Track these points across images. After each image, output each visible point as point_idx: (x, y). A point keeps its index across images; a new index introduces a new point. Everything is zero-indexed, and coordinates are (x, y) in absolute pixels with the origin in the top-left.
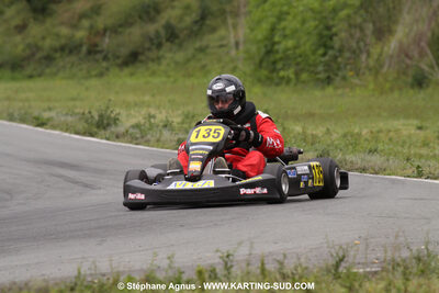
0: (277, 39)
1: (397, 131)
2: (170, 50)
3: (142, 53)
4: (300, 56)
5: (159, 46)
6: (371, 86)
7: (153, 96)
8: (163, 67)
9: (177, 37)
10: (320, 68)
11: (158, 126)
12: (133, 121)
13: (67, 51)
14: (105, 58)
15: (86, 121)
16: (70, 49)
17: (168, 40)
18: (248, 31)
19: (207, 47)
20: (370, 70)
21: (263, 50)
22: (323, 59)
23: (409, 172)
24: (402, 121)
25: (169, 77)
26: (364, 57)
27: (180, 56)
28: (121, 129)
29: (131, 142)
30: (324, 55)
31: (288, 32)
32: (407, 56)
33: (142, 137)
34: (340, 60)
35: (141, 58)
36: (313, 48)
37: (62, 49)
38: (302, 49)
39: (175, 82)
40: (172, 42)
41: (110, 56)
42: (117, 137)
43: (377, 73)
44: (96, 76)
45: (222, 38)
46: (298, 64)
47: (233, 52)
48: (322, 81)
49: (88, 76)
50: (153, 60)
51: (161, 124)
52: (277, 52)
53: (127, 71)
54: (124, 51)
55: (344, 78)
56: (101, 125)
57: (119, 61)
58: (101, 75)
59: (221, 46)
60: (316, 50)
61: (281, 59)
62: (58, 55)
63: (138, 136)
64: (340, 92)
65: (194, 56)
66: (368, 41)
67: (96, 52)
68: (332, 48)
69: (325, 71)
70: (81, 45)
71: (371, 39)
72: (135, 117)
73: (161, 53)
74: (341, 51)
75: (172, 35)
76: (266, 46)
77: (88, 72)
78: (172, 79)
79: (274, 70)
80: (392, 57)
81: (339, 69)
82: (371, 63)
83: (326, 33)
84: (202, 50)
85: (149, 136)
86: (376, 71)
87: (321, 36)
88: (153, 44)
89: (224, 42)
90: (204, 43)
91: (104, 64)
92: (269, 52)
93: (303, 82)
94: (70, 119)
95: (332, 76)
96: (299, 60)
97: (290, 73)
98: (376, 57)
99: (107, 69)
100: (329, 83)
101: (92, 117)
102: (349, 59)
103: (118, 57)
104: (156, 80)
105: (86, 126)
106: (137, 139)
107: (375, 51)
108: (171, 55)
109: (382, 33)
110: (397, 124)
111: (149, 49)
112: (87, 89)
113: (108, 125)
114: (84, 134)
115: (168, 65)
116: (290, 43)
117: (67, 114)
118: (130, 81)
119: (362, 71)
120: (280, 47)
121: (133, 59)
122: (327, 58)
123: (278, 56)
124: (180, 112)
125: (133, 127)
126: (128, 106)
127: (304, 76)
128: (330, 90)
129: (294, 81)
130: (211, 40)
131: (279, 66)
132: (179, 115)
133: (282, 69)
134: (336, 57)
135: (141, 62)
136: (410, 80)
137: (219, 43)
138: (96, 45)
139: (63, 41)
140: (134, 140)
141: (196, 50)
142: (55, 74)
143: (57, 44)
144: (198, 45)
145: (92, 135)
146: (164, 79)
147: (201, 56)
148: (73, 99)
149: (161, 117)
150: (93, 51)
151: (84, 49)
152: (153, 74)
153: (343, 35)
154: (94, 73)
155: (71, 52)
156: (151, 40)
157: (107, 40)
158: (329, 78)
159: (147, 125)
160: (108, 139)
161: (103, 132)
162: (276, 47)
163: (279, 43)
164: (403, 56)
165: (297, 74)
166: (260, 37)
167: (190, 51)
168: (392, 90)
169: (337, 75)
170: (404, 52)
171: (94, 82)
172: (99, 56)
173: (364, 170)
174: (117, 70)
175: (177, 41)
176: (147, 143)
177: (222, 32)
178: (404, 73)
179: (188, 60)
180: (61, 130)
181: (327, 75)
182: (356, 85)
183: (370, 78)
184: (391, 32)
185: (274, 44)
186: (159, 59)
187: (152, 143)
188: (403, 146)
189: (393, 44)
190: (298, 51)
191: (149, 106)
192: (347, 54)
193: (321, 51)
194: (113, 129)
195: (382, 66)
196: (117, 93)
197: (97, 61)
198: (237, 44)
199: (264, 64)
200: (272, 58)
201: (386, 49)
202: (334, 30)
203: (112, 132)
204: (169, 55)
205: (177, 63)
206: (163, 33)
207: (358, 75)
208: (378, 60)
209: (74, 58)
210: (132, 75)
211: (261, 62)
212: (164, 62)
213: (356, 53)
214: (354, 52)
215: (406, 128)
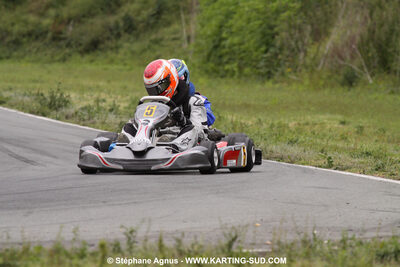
0: (224, 35)
1: (323, 124)
2: (128, 40)
3: (103, 43)
4: (244, 52)
5: (119, 36)
6: (307, 82)
7: (109, 81)
8: (119, 56)
9: (134, 29)
10: (262, 64)
11: (105, 110)
12: (84, 104)
13: (34, 37)
14: (68, 45)
15: (40, 102)
16: (36, 35)
17: (126, 31)
18: (199, 27)
19: (161, 40)
20: (306, 67)
21: (211, 45)
22: (265, 56)
23: (321, 162)
24: (328, 116)
25: (125, 65)
26: (302, 55)
27: (136, 47)
28: (71, 111)
29: (78, 123)
30: (266, 51)
31: (234, 30)
32: (340, 57)
33: (89, 119)
34: (280, 57)
35: (102, 46)
36: (256, 45)
37: (30, 34)
38: (247, 45)
39: (130, 70)
40: (130, 33)
41: (73, 42)
42: (67, 117)
43: (313, 70)
44: (59, 61)
45: (175, 32)
46: (242, 59)
47: (185, 45)
48: (263, 76)
49: (52, 61)
50: (112, 49)
51: (109, 108)
52: (224, 47)
53: (87, 57)
54: (86, 40)
55: (283, 74)
56: (52, 106)
57: (81, 48)
58: (64, 60)
59: (174, 39)
60: (260, 47)
61: (227, 53)
62: (25, 40)
63: (86, 117)
64: (277, 86)
65: (149, 47)
66: (306, 41)
67: (60, 39)
68: (273, 46)
69: (267, 66)
70: (47, 32)
71: (308, 39)
72: (87, 100)
73: (120, 42)
74: (281, 49)
75: (130, 27)
76: (214, 41)
77: (52, 57)
78: (128, 67)
79: (220, 64)
80: (326, 56)
81: (279, 65)
82: (308, 61)
83: (269, 31)
84: (157, 42)
85: (95, 118)
86: (312, 69)
87: (264, 35)
88: (112, 34)
89: (177, 36)
90: (159, 36)
91: (67, 51)
92: (216, 47)
93: (246, 76)
94: (27, 99)
95: (272, 71)
96: (243, 55)
97: (234, 66)
98: (312, 56)
99: (70, 55)
100: (269, 78)
101: (45, 99)
102: (288, 57)
103: (80, 45)
104: (114, 67)
105: (40, 106)
106: (84, 120)
107: (312, 51)
108: (127, 45)
109: (319, 35)
111: (108, 39)
112: (49, 72)
113: (60, 106)
114: (37, 114)
115: (125, 54)
116: (236, 40)
117: (25, 95)
118: (91, 67)
119: (299, 68)
120: (227, 43)
121: (93, 46)
122: (268, 55)
123: (224, 51)
124: (128, 97)
125: (82, 109)
126: (82, 90)
127: (247, 70)
128: (269, 84)
129: (237, 74)
130: (165, 32)
131: (225, 59)
132: (127, 101)
133: (227, 63)
134: (276, 55)
135: (100, 50)
136: (341, 78)
137: (173, 36)
138: (61, 33)
139: (30, 28)
140: (82, 121)
141: (152, 41)
142: (22, 57)
143: (25, 30)
144: (153, 37)
145: (44, 115)
146: (121, 67)
147: (156, 47)
148: (35, 81)
149: (109, 101)
150: (57, 38)
151: (50, 35)
152: (112, 61)
153: (284, 34)
154: (57, 58)
155: (37, 38)
156: (111, 30)
157: (71, 28)
158: (269, 73)
159: (95, 108)
160: (58, 119)
161: (55, 112)
162: (223, 43)
163: (225, 39)
164: (336, 57)
165: (240, 68)
166: (209, 33)
167: (146, 43)
168: (324, 86)
169: (277, 71)
170: (337, 53)
171: (57, 66)
172: (62, 43)
173: (281, 159)
174: (78, 57)
175: (134, 32)
176: (93, 125)
177: (176, 26)
178: (337, 72)
179: (144, 51)
180: (18, 109)
181: (267, 70)
182: (294, 81)
183: (306, 76)
184: (327, 34)
185: (222, 39)
186: (117, 48)
187: (97, 125)
189: (327, 46)
190: (243, 47)
191: (101, 91)
192: (286, 52)
193: (263, 48)
194: (63, 110)
195: (317, 65)
196: (76, 77)
197: (60, 47)
198: (189, 38)
199: (212, 58)
200: (219, 52)
201: (321, 49)
202: (276, 29)
203: (63, 113)
204: (126, 45)
205: (133, 53)
206: (121, 24)
207: (295, 72)
208: (314, 58)
209: (38, 44)
210: (91, 61)
211: (209, 55)
212: (122, 51)
213: (295, 52)
214: (293, 50)
215: (331, 122)
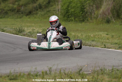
0: (69, 9)
1: (101, 35)
2: (40, 11)
4: (76, 14)
5: (37, 10)
6: (95, 22)
7: (35, 24)
10: (81, 17)
11: (35, 32)
12: (29, 31)
14: (22, 13)
15: (16, 31)
17: (39, 8)
19: (50, 11)
20: (95, 18)
21: (65, 12)
23: (102, 46)
24: (102, 32)
25: (39, 19)
26: (93, 14)
27: (43, 13)
28: (25, 33)
29: (28, 37)
30: (82, 13)
31: (72, 7)
32: (105, 14)
33: (31, 35)
34: (86, 15)
35: (32, 13)
36: (79, 11)
37: (10, 10)
38: (76, 12)
39: (41, 20)
41: (23, 12)
42: (24, 35)
43: (97, 19)
44: (19, 18)
45: (55, 8)
46: (75, 16)
47: (57, 12)
49: (17, 18)
50: (35, 14)
53: (28, 17)
54: (27, 11)
55: (88, 20)
56: (20, 32)
58: (21, 18)
59: (54, 10)
60: (80, 12)
61: (70, 14)
62: (9, 12)
63: (30, 35)
64: (86, 24)
65: (46, 13)
66: (94, 10)
67: (20, 11)
68: (84, 12)
69: (83, 18)
70: (15, 9)
72: (29, 30)
73: (38, 12)
79: (68, 17)
80: (101, 14)
81: (86, 17)
82: (95, 16)
83: (83, 7)
84: (49, 11)
85: (33, 35)
87: (81, 8)
88: (35, 9)
89: (55, 9)
91: (22, 15)
92: (67, 13)
93: (76, 21)
97: (73, 18)
99: (23, 16)
100: (83, 21)
101: (17, 29)
102: (89, 15)
103: (26, 13)
104: (36, 20)
105: (16, 32)
107: (96, 12)
109: (98, 8)
110: (101, 33)
111: (34, 11)
112: (17, 22)
113: (22, 32)
114: (15, 34)
115: (39, 15)
116: (73, 10)
117: (11, 29)
118: (29, 20)
119: (92, 18)
121: (30, 13)
122: (83, 14)
125: (29, 32)
126: (28, 27)
128: (83, 23)
130: (51, 9)
132: (42, 30)
133: (70, 17)
134: (85, 14)
136: (105, 21)
138: (20, 9)
139: (10, 8)
141: (47, 11)
142: (8, 17)
144: (48, 10)
145: (17, 35)
147: (48, 13)
148: (13, 24)
149: (36, 30)
150: (18, 11)
151: (16, 10)
152: (35, 18)
153: (87, 8)
154: (19, 17)
155: (12, 11)
157: (23, 8)
159: (33, 32)
160: (22, 36)
161: (20, 34)
162: (69, 11)
163: (70, 10)
165: (75, 19)
166: (65, 8)
168: (100, 24)
169: (85, 19)
171: (19, 20)
172: (20, 12)
174: (25, 16)
175: (42, 9)
176: (32, 37)
177: (54, 6)
178: (104, 19)
179: (45, 14)
180: (9, 33)
181: (83, 19)
182: (91, 22)
183: (95, 20)
184: (101, 8)
185: (68, 10)
186: (37, 14)
187: (33, 37)
188: (102, 39)
189: (101, 11)
190: (75, 12)
191: (33, 27)
192: (88, 13)
194: (23, 33)
195: (98, 17)
196: (25, 23)
197: (20, 14)
198: (58, 10)
199: (66, 16)
200: (68, 14)
201: (99, 12)
202: (85, 7)
204: (40, 13)
205: (42, 15)
206: (38, 6)
208: (97, 15)
209: (13, 13)
210: (29, 18)
212: (38, 15)
214: (90, 13)
215: (103, 34)
